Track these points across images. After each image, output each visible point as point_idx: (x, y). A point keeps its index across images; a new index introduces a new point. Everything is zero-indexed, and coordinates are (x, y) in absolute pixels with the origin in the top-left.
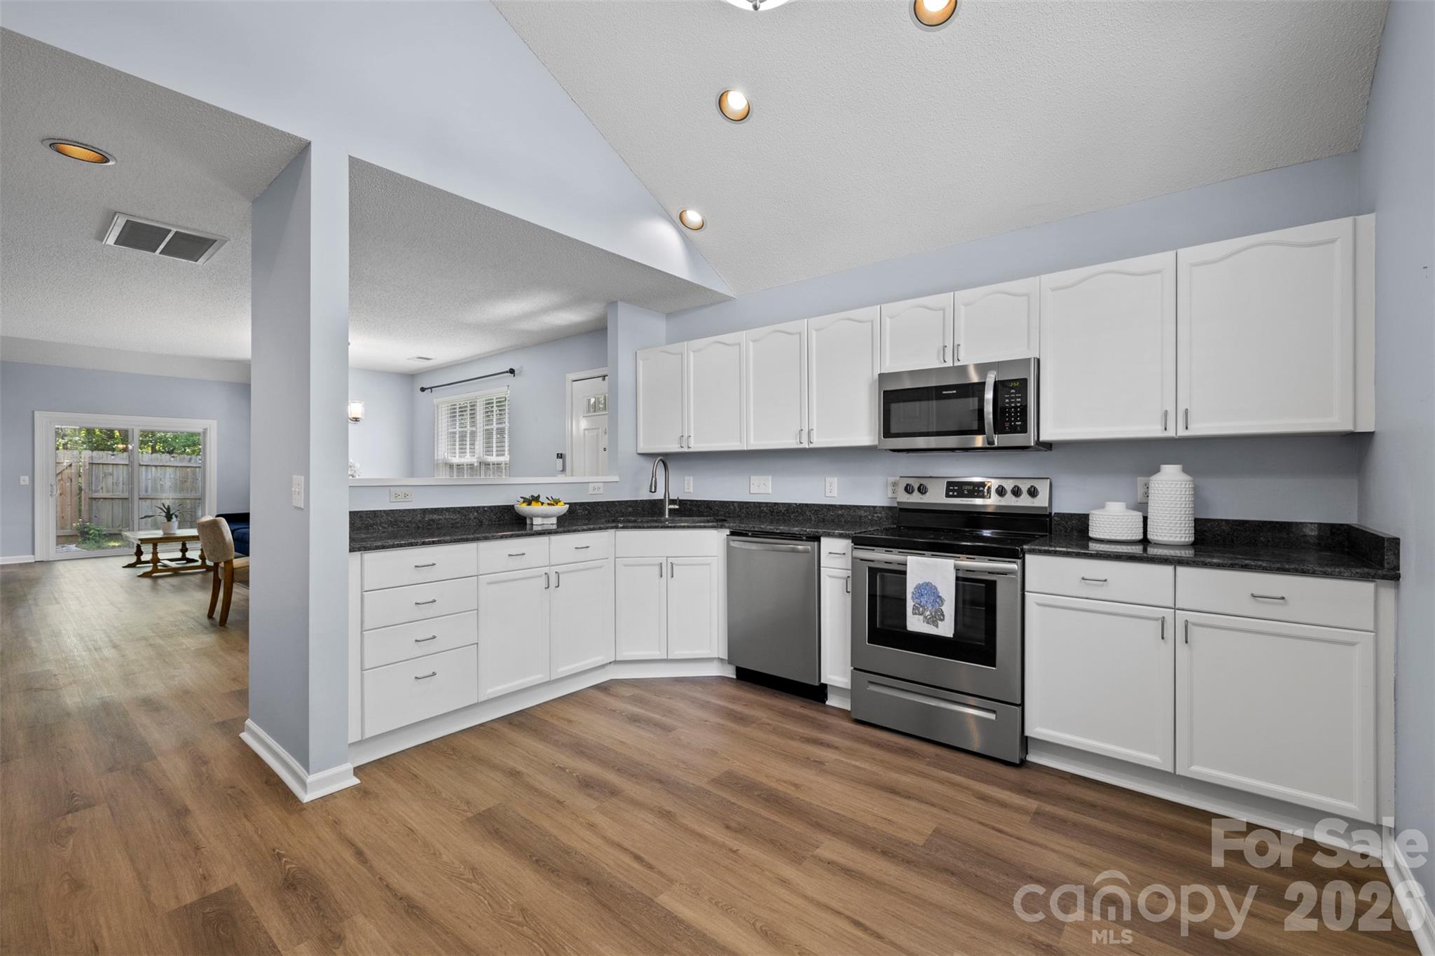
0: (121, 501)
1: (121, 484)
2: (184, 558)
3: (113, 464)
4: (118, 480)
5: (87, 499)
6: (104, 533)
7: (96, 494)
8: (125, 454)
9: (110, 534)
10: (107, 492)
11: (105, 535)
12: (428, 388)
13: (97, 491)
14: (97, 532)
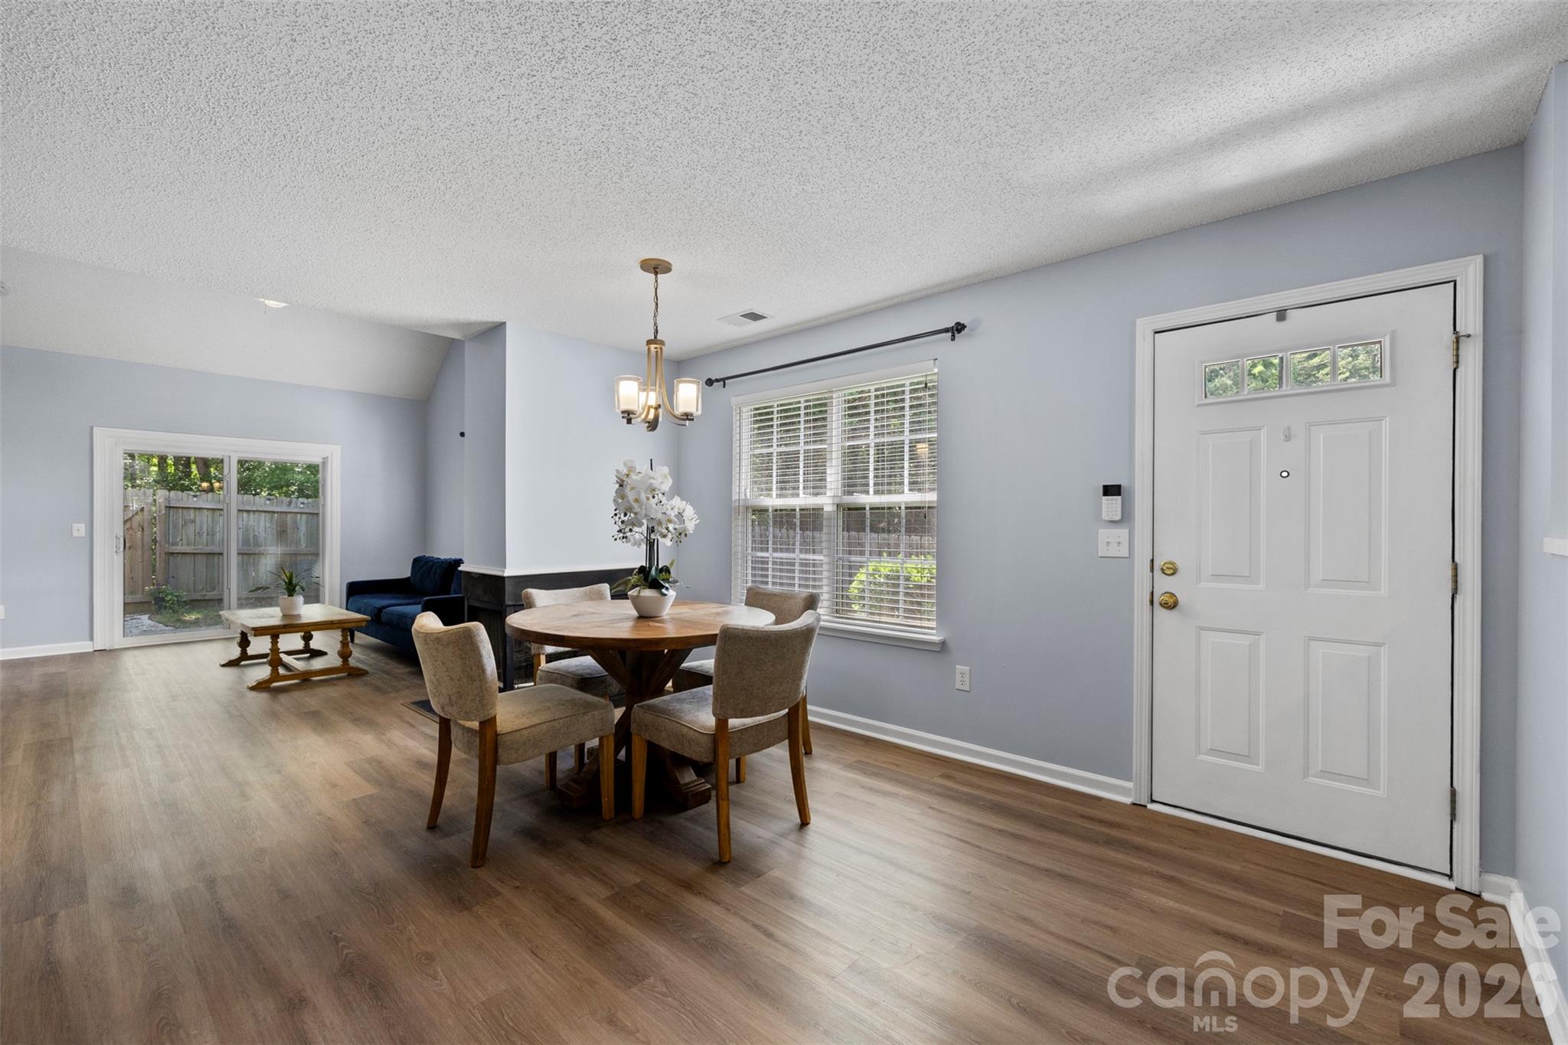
0: (204, 557)
1: (205, 534)
2: (307, 649)
3: (195, 508)
4: (201, 528)
5: (163, 555)
6: (184, 599)
7: (174, 547)
8: (210, 494)
9: (192, 601)
10: (188, 545)
11: (185, 602)
12: (717, 380)
13: (175, 544)
14: (176, 599)
